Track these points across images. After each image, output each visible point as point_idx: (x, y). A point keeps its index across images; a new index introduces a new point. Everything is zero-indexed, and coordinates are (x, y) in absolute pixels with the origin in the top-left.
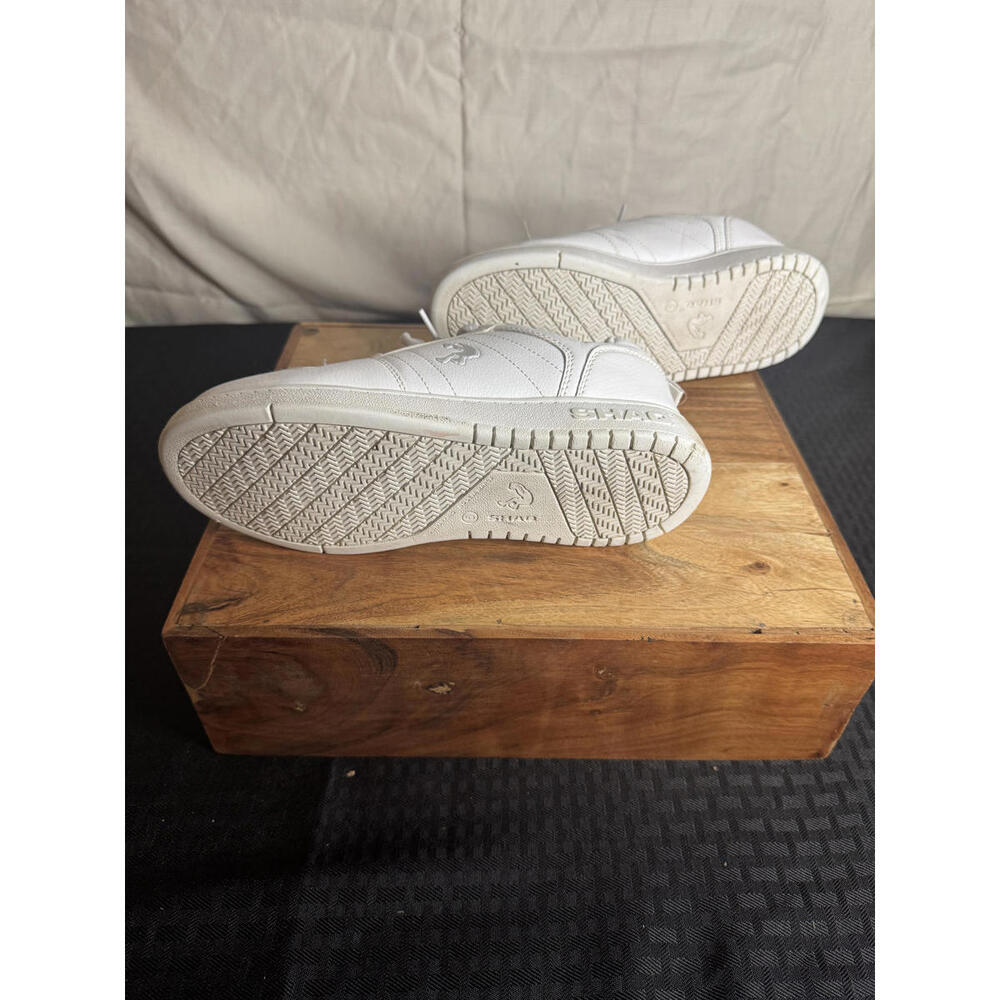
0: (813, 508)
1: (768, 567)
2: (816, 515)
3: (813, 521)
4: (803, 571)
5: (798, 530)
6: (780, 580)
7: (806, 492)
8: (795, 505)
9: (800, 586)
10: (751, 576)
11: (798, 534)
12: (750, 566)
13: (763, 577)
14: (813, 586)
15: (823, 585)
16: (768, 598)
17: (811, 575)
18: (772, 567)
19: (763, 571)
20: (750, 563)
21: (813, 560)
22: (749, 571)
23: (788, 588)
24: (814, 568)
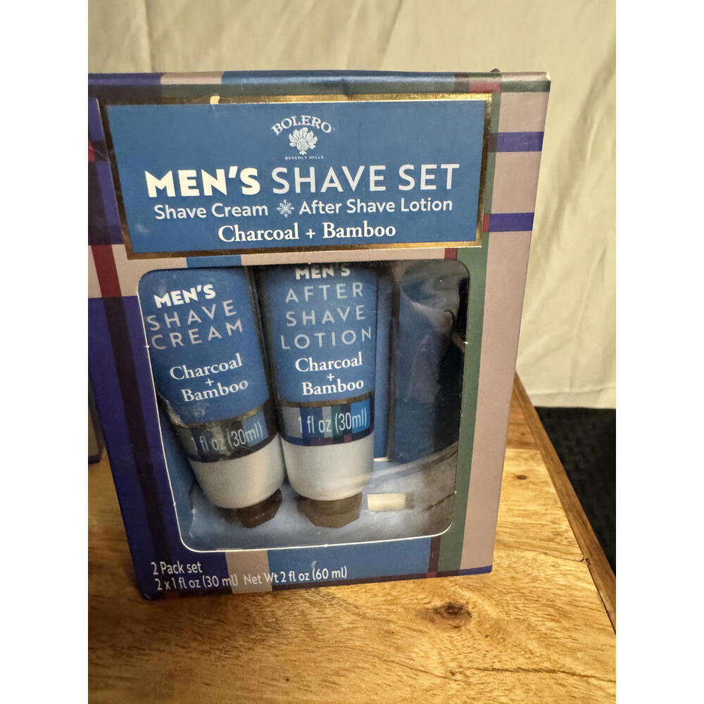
0: (561, 514)
1: (469, 614)
2: (565, 525)
3: (559, 534)
4: (530, 628)
5: (532, 548)
6: (484, 645)
7: (553, 490)
8: (532, 507)
9: (522, 662)
10: (434, 633)
11: (530, 555)
12: (436, 611)
13: (454, 634)
14: (547, 665)
15: (568, 662)
16: (454, 685)
17: (545, 639)
18: (475, 615)
19: (456, 622)
20: (438, 603)
21: (553, 606)
22: (432, 621)
23: (497, 666)
24: (552, 624)
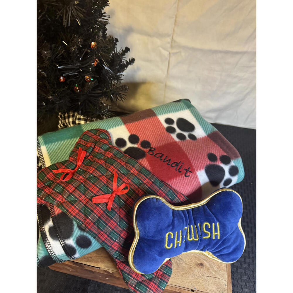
1: (204, 265)
4: (213, 269)
6: (206, 272)
9: (211, 275)
10: (198, 268)
13: (201, 269)
14: (215, 276)
15: (218, 276)
16: (200, 278)
17: (215, 272)
18: (205, 266)
19: (202, 267)
20: (199, 263)
21: (218, 265)
22: (198, 266)
23: (207, 276)
24: (217, 269)
